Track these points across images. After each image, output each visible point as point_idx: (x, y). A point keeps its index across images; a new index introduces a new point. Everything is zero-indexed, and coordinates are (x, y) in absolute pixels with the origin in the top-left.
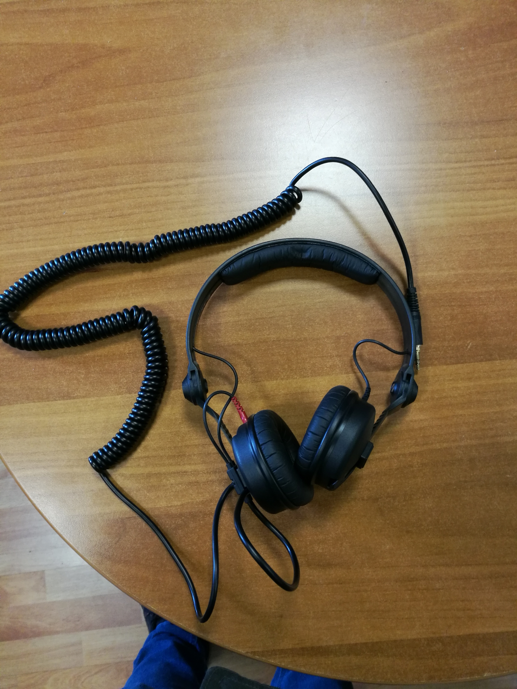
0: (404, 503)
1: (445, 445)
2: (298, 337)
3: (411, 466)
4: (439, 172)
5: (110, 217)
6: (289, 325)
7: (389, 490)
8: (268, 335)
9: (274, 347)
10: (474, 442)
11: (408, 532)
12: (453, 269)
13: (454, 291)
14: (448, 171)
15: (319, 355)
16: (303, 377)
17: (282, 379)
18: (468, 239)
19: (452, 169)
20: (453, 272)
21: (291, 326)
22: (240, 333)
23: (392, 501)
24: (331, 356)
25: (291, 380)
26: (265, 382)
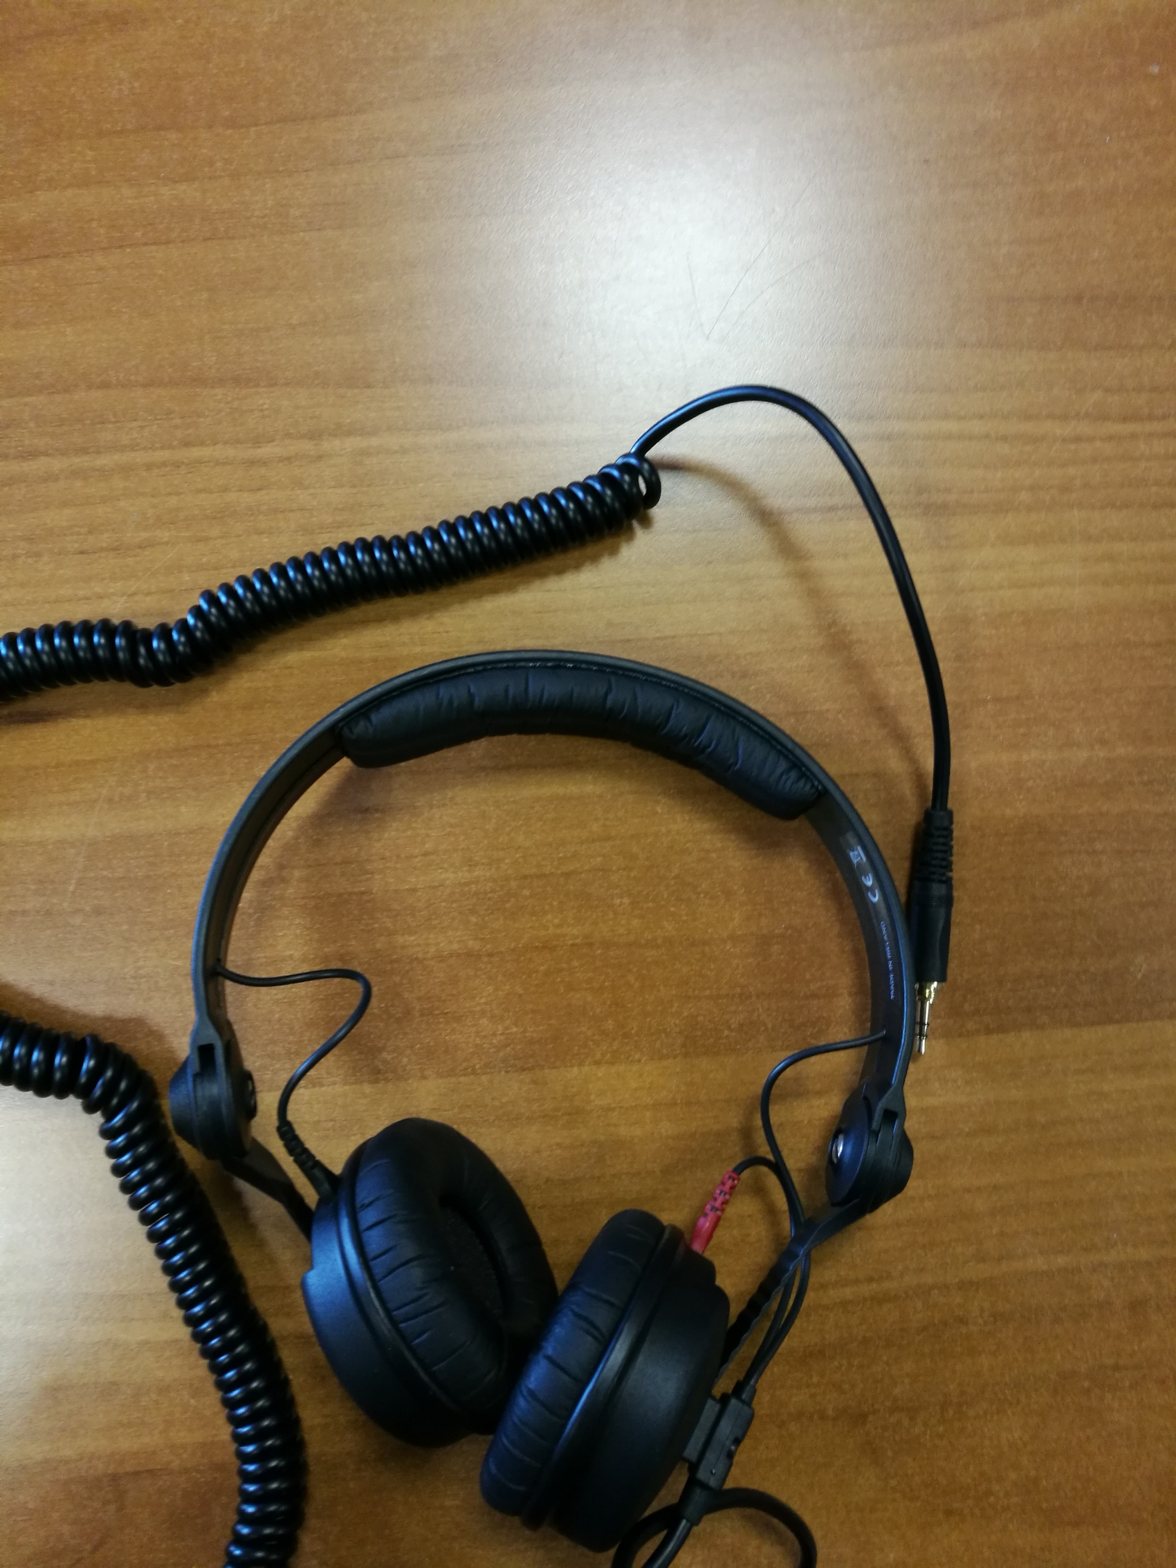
0: (941, 1429)
1: (1061, 1261)
2: (648, 935)
3: (962, 1321)
4: (1073, 447)
5: (82, 553)
6: (621, 897)
7: (897, 1391)
8: (559, 926)
9: (576, 964)
10: (1144, 1254)
11: (949, 1513)
12: (1103, 742)
13: (1105, 809)
14: (1098, 444)
15: (708, 992)
16: (660, 1059)
17: (598, 1063)
18: (1149, 652)
19: (1110, 438)
20: (1101, 753)
21: (626, 901)
22: (473, 919)
23: (906, 1422)
24: (741, 995)
25: (622, 1068)
26: (547, 1071)
